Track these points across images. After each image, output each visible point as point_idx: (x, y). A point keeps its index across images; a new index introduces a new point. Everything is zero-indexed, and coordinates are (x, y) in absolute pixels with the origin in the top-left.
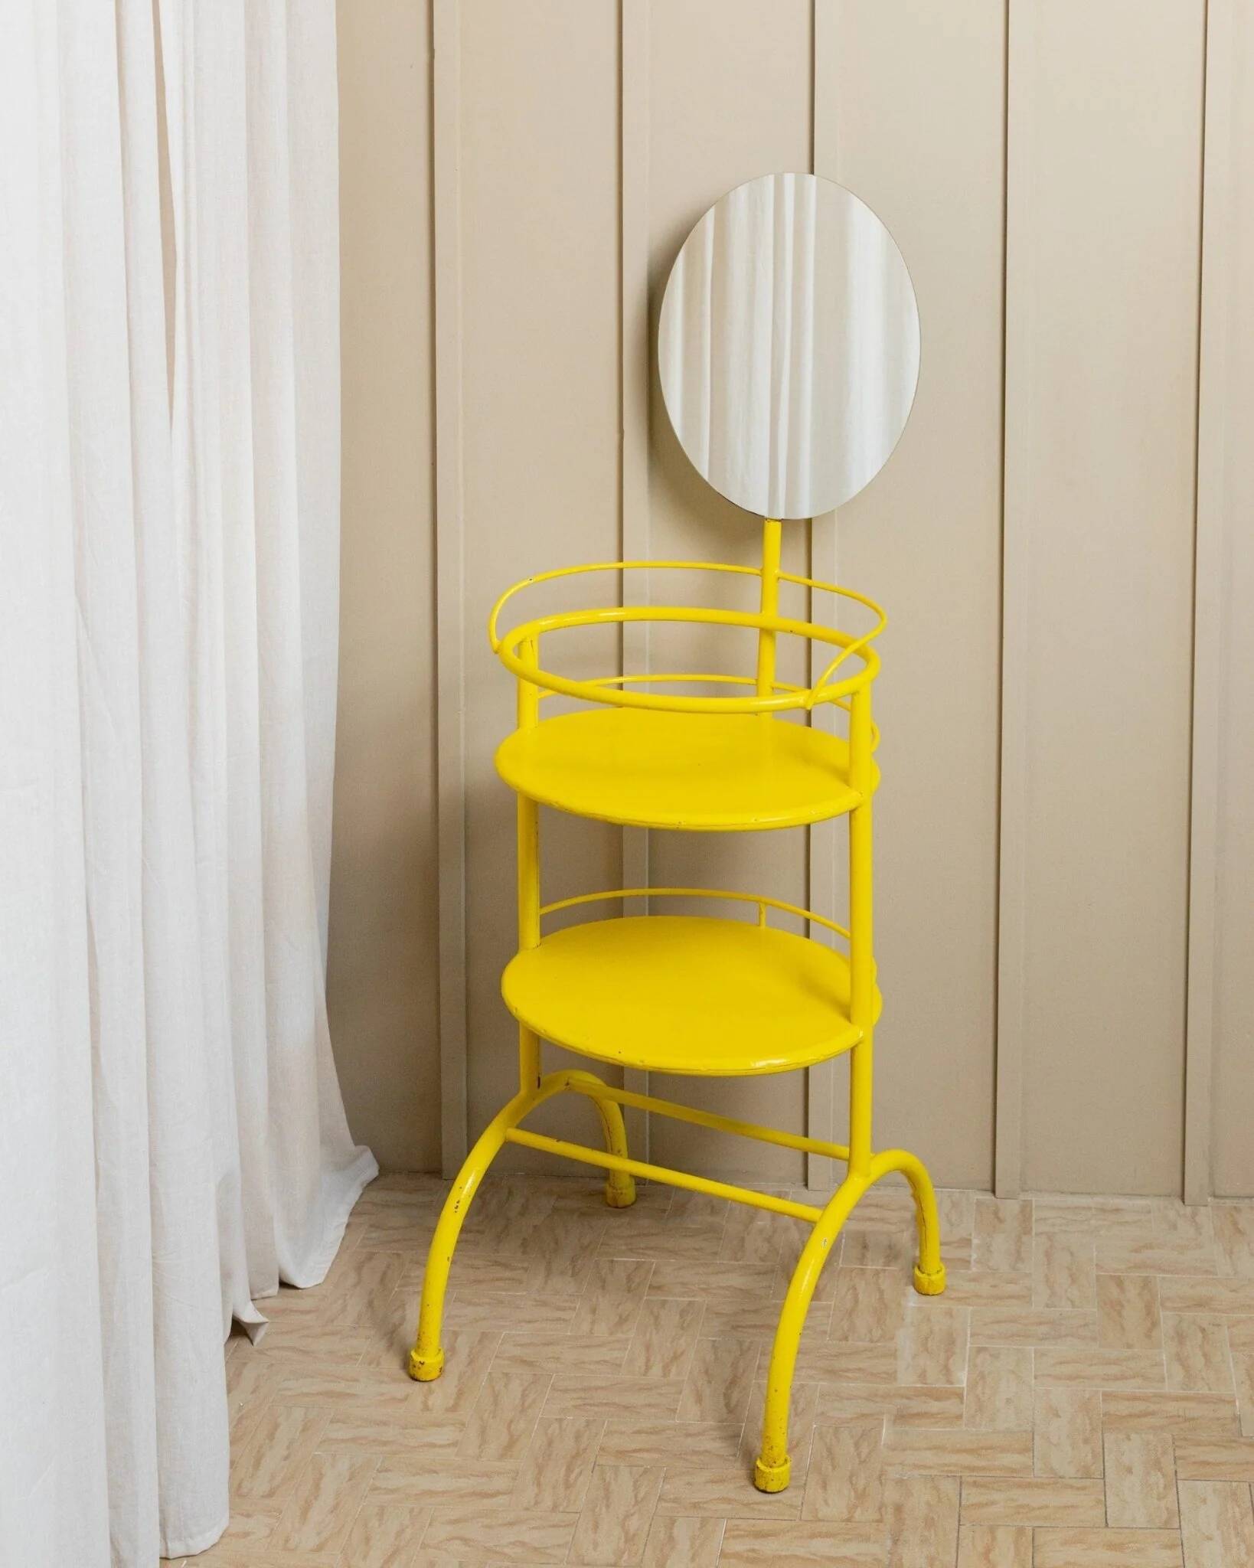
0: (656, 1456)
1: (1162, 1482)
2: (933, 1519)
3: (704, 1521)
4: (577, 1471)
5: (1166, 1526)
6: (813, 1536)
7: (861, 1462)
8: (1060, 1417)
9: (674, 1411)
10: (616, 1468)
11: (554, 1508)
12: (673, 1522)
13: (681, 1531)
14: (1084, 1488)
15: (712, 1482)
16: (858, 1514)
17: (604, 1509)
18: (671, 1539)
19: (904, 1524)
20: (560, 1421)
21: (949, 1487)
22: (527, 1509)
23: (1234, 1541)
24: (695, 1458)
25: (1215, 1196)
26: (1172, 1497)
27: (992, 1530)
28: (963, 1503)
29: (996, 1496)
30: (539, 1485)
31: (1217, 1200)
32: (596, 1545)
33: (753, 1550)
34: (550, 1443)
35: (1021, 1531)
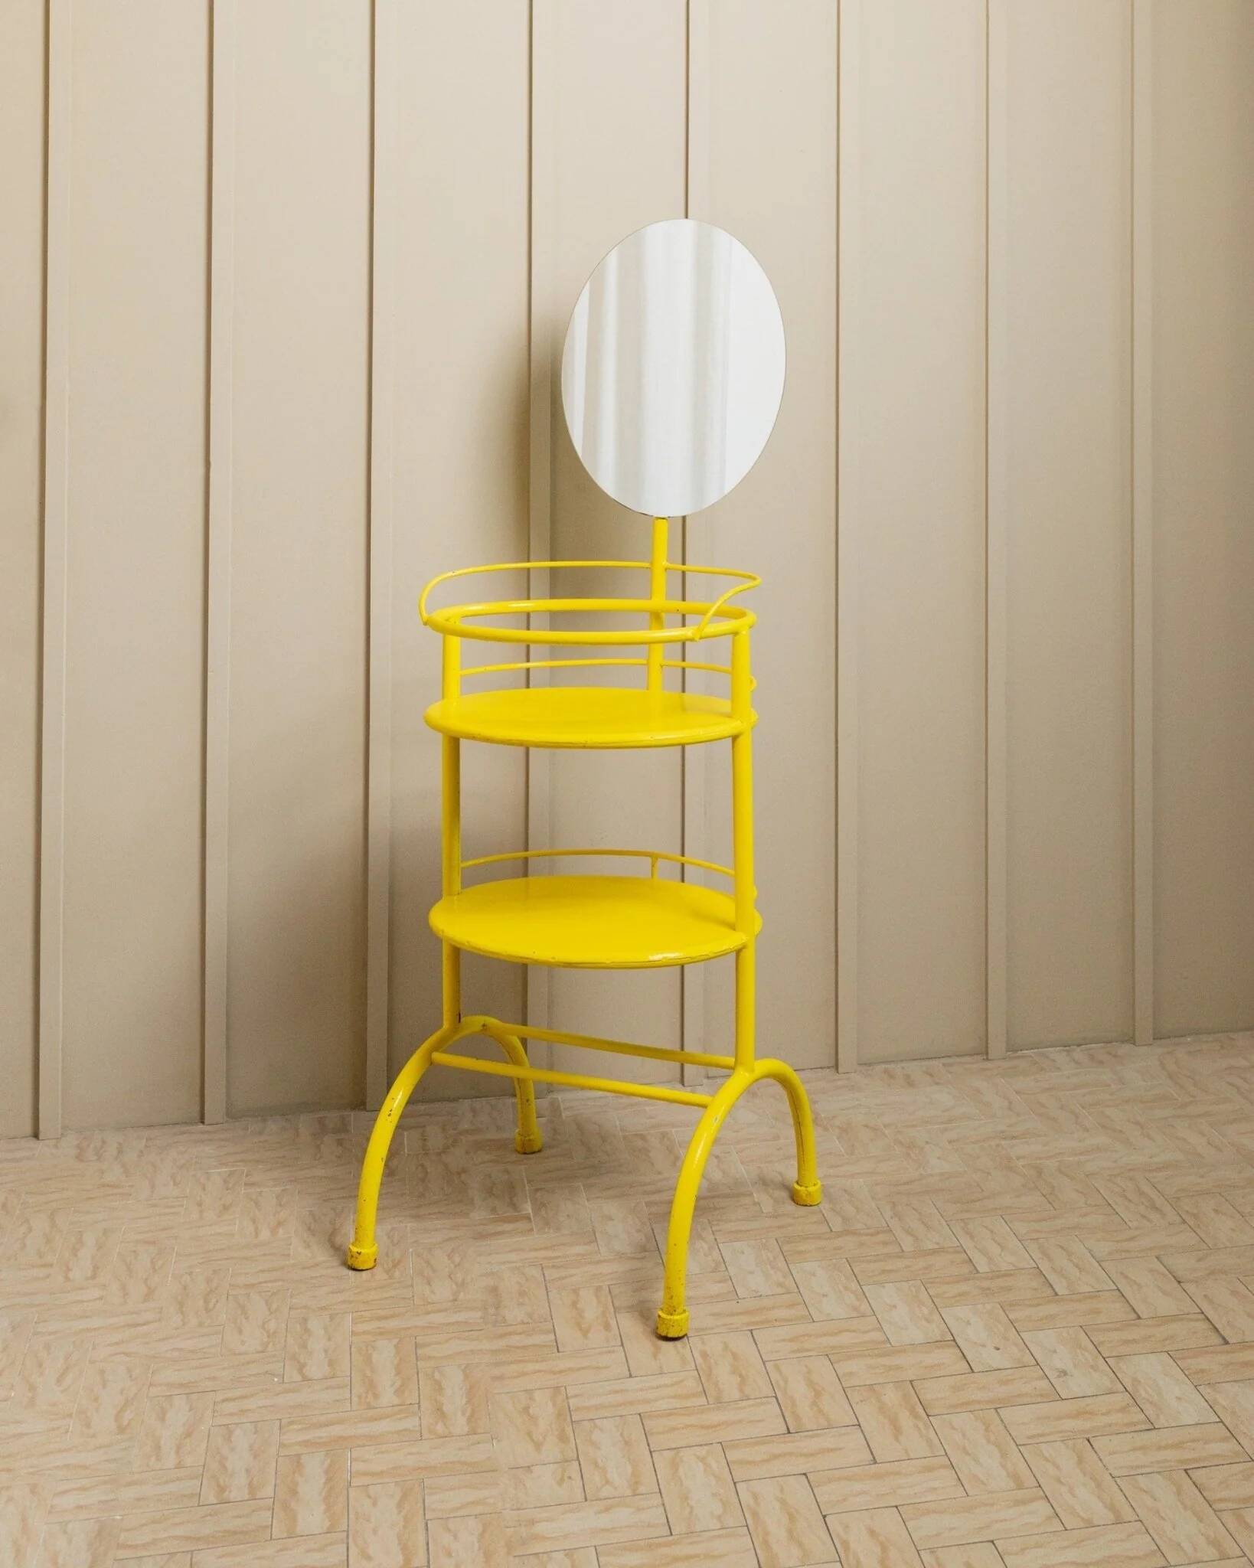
0: (280, 1283)
1: (705, 1246)
2: (524, 1291)
3: (332, 1317)
4: (214, 1300)
5: (715, 1270)
6: (428, 1313)
7: (456, 1266)
8: (613, 1220)
9: (289, 1255)
10: (248, 1295)
11: (201, 1325)
12: (305, 1320)
13: (314, 1324)
14: (643, 1258)
15: (332, 1293)
16: (462, 1296)
17: (244, 1320)
18: (307, 1330)
19: (501, 1297)
20: (191, 1274)
21: (535, 1272)
22: (177, 1329)
23: (772, 1272)
24: (314, 1281)
25: (708, 1078)
26: (716, 1253)
27: (576, 1291)
28: (547, 1278)
29: (573, 1271)
30: (182, 1313)
31: (710, 1081)
32: (243, 1343)
33: (379, 1328)
34: (185, 1288)
35: (598, 1289)
